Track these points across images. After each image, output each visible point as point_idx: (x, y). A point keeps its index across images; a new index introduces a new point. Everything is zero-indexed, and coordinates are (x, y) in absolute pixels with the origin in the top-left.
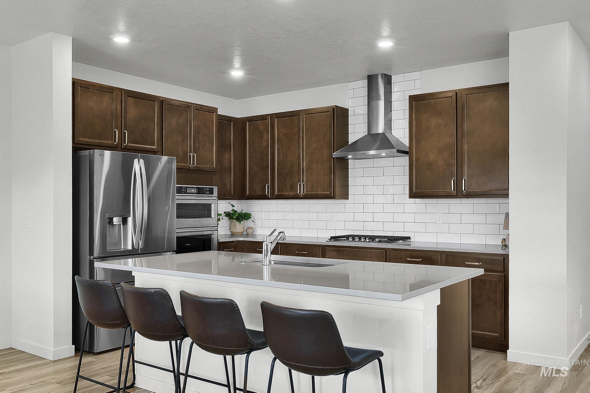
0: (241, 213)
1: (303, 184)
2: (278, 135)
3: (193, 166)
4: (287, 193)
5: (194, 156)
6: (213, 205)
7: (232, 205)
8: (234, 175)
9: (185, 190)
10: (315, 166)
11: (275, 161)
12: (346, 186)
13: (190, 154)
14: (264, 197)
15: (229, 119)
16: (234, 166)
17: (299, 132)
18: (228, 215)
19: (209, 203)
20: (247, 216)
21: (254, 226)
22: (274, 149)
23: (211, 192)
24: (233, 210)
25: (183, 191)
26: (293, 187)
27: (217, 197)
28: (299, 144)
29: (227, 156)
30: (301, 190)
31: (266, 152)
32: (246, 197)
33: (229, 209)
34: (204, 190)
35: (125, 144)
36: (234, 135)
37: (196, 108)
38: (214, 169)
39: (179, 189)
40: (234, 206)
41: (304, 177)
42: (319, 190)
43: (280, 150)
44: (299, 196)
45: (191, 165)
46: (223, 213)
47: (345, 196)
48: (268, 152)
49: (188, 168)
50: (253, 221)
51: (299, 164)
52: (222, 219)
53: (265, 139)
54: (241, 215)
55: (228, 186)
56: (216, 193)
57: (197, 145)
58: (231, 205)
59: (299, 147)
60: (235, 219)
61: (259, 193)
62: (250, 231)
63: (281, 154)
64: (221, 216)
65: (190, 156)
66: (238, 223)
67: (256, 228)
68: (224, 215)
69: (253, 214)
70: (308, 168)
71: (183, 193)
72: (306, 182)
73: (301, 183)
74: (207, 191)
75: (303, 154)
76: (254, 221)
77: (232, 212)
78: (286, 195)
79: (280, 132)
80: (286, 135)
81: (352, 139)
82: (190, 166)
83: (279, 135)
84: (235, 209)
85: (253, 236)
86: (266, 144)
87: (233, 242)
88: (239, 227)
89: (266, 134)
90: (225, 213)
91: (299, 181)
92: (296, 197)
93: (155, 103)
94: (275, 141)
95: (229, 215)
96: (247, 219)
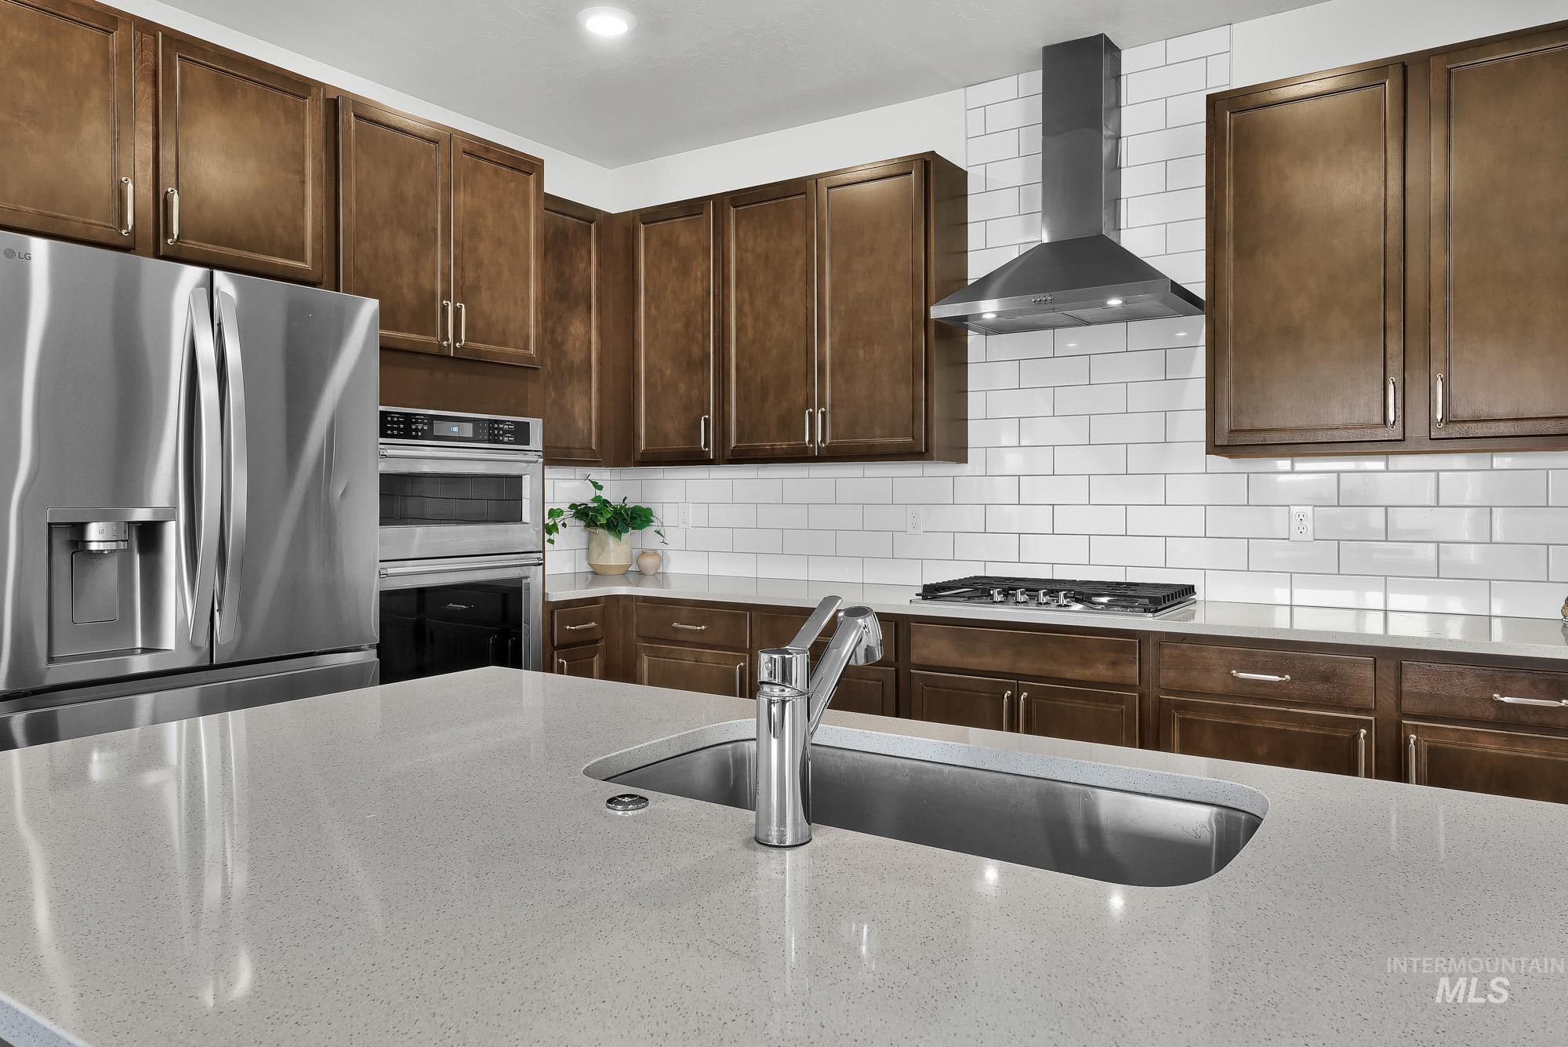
0: (621, 507)
1: (823, 414)
2: (740, 261)
3: (455, 343)
4: (767, 445)
5: (457, 312)
6: (526, 481)
7: (595, 484)
8: (600, 389)
9: (426, 428)
10: (861, 352)
11: (729, 342)
12: (959, 420)
13: (445, 302)
14: (693, 458)
15: (586, 216)
16: (600, 362)
17: (808, 246)
18: (582, 513)
19: (514, 472)
20: (638, 515)
21: (664, 547)
22: (726, 303)
23: (521, 434)
24: (597, 499)
25: (417, 430)
26: (790, 424)
27: (541, 454)
28: (808, 282)
29: (576, 328)
30: (817, 431)
31: (699, 317)
32: (638, 457)
33: (585, 495)
34: (496, 429)
35: (169, 241)
36: (599, 264)
37: (467, 147)
38: (530, 358)
39: (401, 422)
40: (600, 488)
41: (825, 389)
42: (878, 432)
43: (747, 309)
44: (809, 452)
45: (448, 340)
46: (565, 507)
47: (958, 452)
48: (705, 315)
49: (435, 351)
50: (658, 532)
51: (809, 350)
52: (564, 525)
53: (696, 275)
54: (621, 513)
55: (580, 423)
56: (536, 441)
57: (470, 276)
58: (592, 482)
59: (808, 294)
60: (602, 526)
61: (678, 444)
62: (648, 562)
63: (749, 321)
64: (561, 517)
65: (444, 309)
66: (611, 541)
67: (668, 554)
68: (568, 513)
69: (657, 511)
70: (839, 365)
71: (416, 437)
72: (832, 405)
73: (814, 409)
74: (506, 432)
75: (821, 318)
76: (662, 532)
77: (596, 505)
78: (766, 450)
79: (746, 251)
80: (767, 258)
81: (977, 269)
82: (445, 342)
83: (742, 260)
84: (605, 494)
85: (660, 577)
86: (700, 289)
87: (594, 600)
88: (616, 550)
89: (701, 258)
90: (573, 506)
91: (809, 402)
92: (800, 456)
93: (304, 104)
94: (729, 280)
95: (586, 515)
96: (640, 527)
